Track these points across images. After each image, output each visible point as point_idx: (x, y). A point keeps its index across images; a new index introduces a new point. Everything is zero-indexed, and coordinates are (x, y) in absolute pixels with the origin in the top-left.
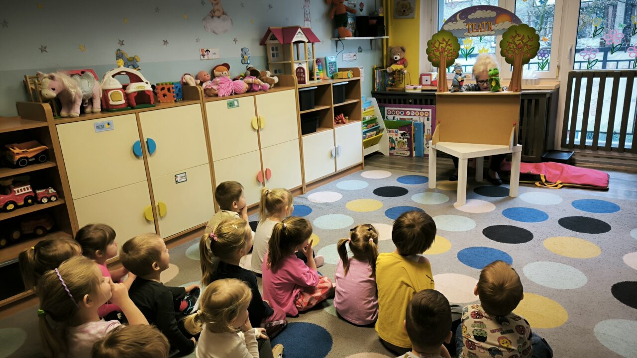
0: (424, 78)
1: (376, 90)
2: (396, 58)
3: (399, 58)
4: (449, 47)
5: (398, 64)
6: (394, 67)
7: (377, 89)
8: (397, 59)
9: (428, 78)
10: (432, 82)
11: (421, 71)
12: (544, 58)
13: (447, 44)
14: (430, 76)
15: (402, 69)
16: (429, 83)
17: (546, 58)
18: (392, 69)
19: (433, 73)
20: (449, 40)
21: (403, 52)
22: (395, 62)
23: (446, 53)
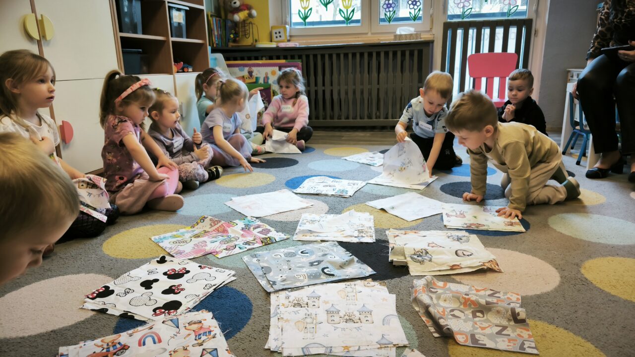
1: (215, 46)
2: (235, 3)
7: (217, 44)
11: (272, 25)
12: (416, 7)
17: (418, 6)
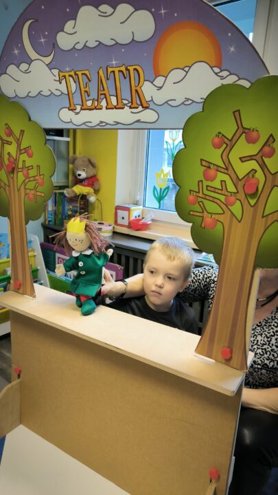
0: (120, 213)
1: (47, 223)
2: (79, 175)
3: (83, 175)
4: (24, 157)
5: (85, 186)
6: (79, 189)
7: (49, 221)
8: (81, 177)
9: (124, 214)
10: (129, 223)
11: (118, 202)
13: (19, 145)
14: (127, 212)
15: (89, 194)
16: (126, 222)
18: (73, 191)
19: (133, 208)
20: (22, 132)
21: (90, 166)
22: (78, 181)
23: (21, 177)
